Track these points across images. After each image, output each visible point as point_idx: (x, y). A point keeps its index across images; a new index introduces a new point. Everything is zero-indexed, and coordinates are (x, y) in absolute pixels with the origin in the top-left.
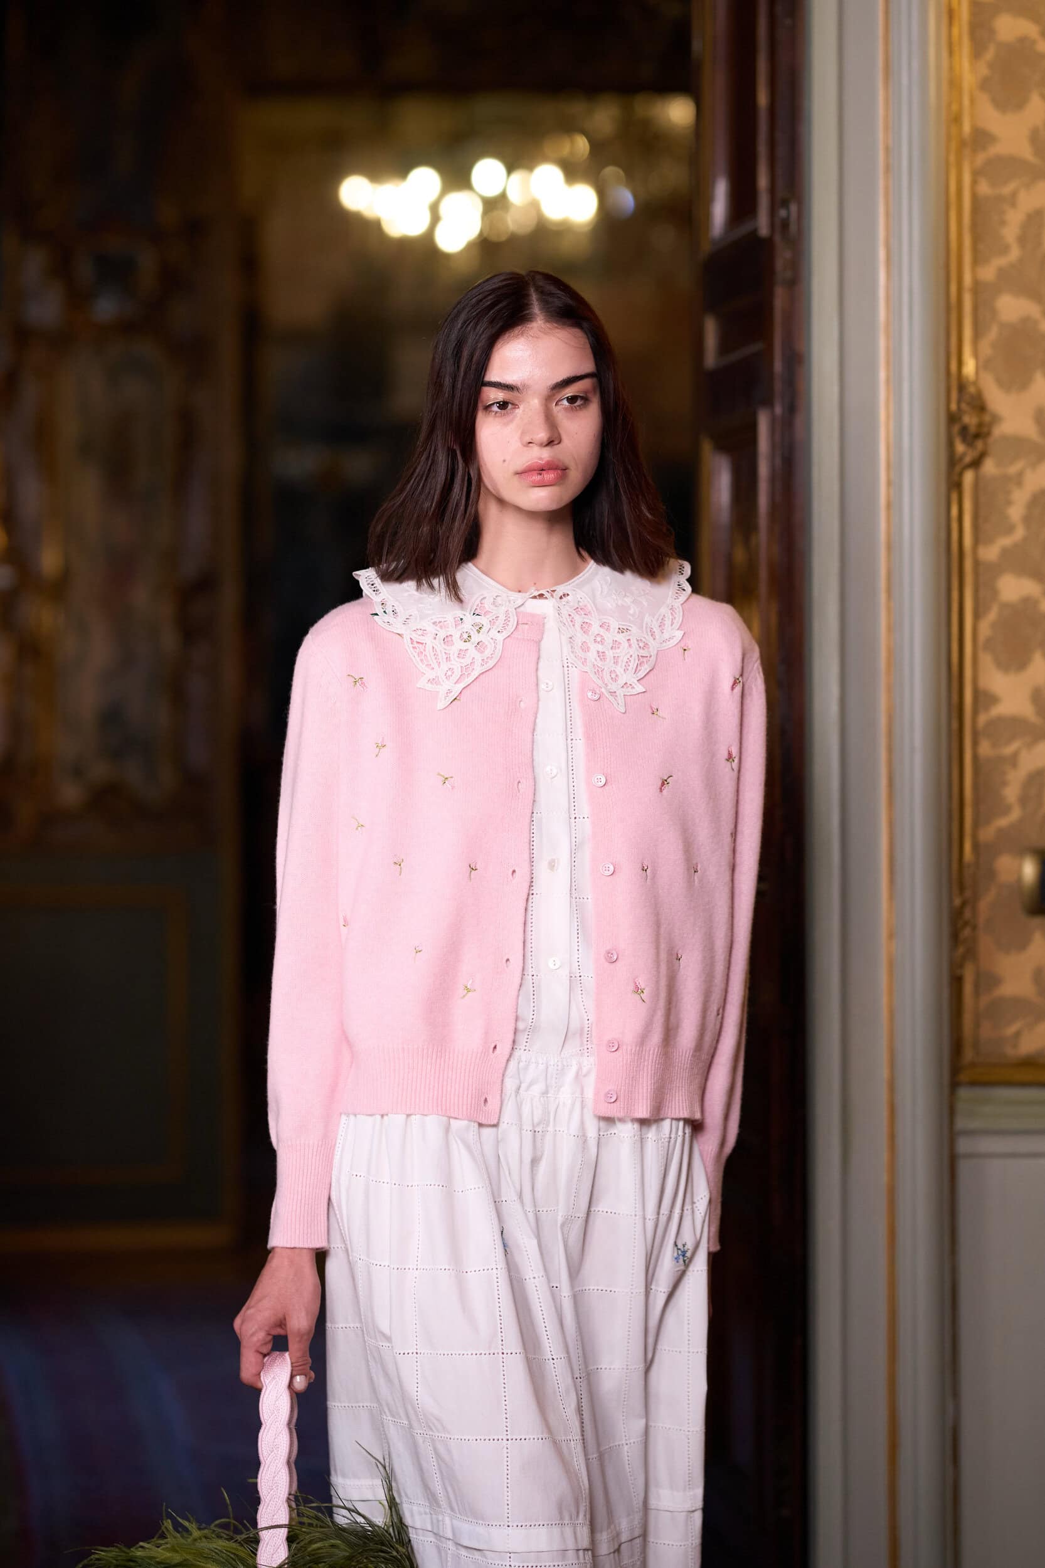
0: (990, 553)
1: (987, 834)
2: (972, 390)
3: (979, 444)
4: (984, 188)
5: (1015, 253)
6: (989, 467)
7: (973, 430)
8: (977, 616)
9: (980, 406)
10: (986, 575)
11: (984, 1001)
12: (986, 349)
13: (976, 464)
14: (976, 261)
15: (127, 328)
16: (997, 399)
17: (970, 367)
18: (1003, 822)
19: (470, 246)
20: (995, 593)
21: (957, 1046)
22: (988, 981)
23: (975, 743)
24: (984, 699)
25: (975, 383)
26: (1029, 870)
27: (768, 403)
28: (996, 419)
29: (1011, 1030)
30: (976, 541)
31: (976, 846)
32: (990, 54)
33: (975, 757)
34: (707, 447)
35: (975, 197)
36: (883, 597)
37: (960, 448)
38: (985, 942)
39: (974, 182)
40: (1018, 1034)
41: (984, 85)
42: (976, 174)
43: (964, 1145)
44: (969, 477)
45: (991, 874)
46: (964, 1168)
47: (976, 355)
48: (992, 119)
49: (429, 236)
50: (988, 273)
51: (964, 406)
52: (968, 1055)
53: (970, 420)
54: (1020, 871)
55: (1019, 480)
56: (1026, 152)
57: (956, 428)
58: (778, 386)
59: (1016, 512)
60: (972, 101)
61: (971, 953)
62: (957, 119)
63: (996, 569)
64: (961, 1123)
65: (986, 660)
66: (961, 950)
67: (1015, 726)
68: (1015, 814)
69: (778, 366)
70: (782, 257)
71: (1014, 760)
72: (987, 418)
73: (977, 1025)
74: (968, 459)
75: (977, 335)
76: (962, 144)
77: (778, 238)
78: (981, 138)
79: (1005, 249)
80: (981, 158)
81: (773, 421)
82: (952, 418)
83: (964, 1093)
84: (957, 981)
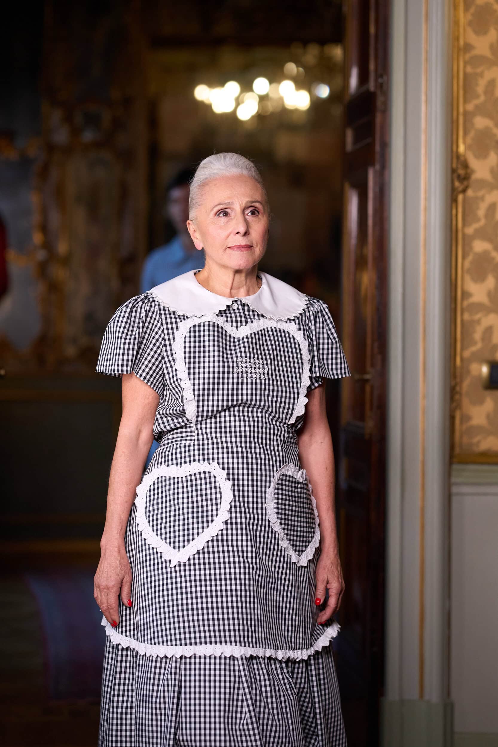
0: (470, 230)
1: (467, 354)
2: (462, 158)
3: (465, 183)
4: (469, 69)
5: (482, 98)
6: (470, 193)
7: (462, 176)
8: (464, 258)
9: (466, 166)
10: (468, 241)
11: (464, 427)
12: (469, 140)
13: (464, 191)
14: (465, 101)
15: (97, 145)
16: (474, 163)
17: (462, 148)
18: (474, 349)
19: (253, 117)
20: (471, 248)
21: (452, 447)
22: (466, 418)
23: (462, 314)
24: (466, 295)
25: (464, 156)
26: (485, 370)
27: (373, 164)
28: (473, 171)
29: (475, 440)
30: (464, 225)
31: (462, 359)
32: (472, 10)
33: (462, 321)
34: (347, 186)
35: (465, 74)
36: (422, 250)
37: (457, 184)
38: (465, 402)
39: (465, 67)
40: (479, 442)
41: (470, 24)
42: (466, 63)
43: (454, 489)
44: (460, 197)
45: (468, 372)
46: (455, 499)
47: (464, 143)
48: (472, 38)
49: (234, 113)
50: (470, 107)
51: (459, 166)
52: (457, 450)
53: (461, 172)
54: (480, 370)
55: (482, 198)
56: (488, 53)
57: (455, 175)
58: (377, 157)
59: (481, 213)
60: (465, 30)
61: (459, 406)
62: (458, 39)
63: (473, 237)
64: (454, 480)
65: (467, 278)
66: (454, 404)
67: (479, 307)
68: (479, 346)
69: (378, 148)
70: (380, 100)
71: (479, 322)
72: (469, 171)
73: (461, 437)
74: (461, 188)
75: (465, 134)
76: (459, 50)
77: (379, 92)
78: (468, 47)
79: (478, 97)
80: (468, 56)
81: (375, 172)
82: (453, 171)
83: (455, 467)
84: (452, 418)
